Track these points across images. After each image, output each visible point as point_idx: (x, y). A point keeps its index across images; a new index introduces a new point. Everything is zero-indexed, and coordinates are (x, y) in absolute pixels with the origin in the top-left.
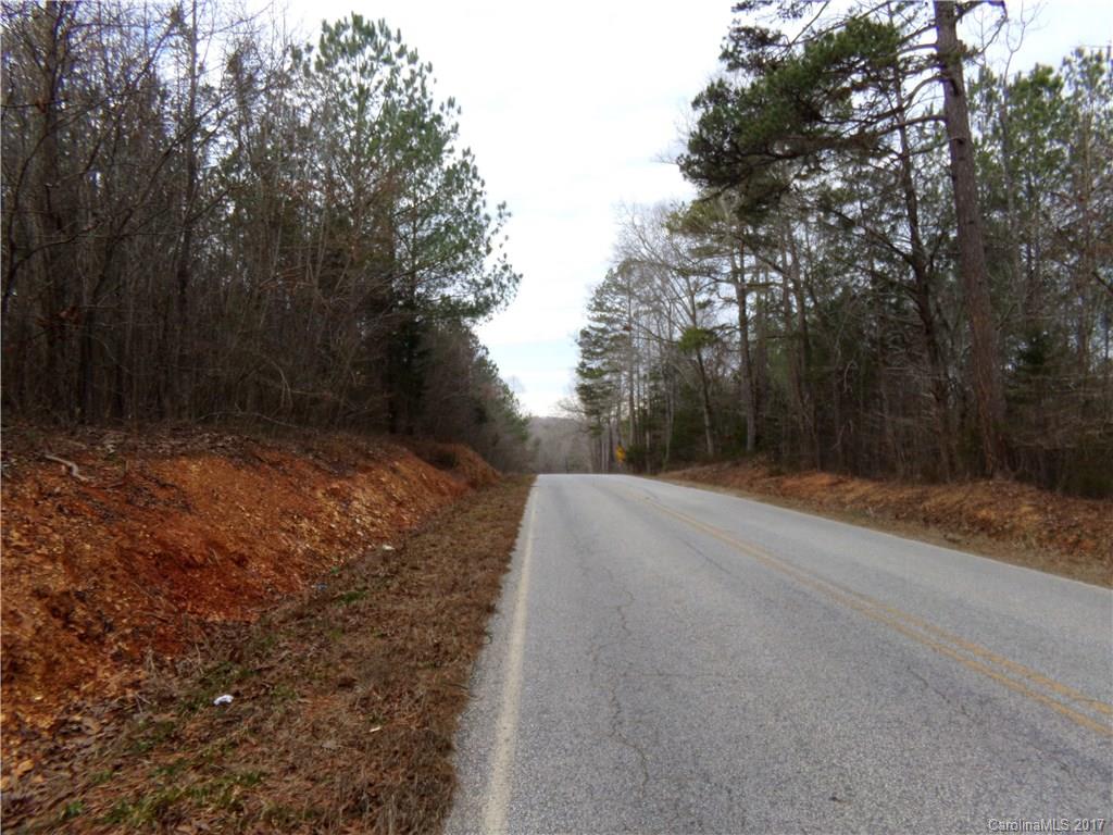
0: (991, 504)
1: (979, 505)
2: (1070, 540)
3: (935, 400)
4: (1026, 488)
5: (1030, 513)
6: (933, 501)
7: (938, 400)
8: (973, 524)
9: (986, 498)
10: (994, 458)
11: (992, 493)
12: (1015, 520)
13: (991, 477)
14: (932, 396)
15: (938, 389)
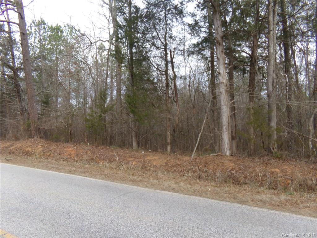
0: (30, 146)
1: (27, 147)
2: (48, 155)
3: (20, 114)
4: (42, 140)
5: (40, 148)
6: (14, 146)
7: (21, 114)
8: (24, 153)
9: (30, 144)
10: (34, 132)
11: (32, 143)
12: (35, 150)
13: (33, 138)
14: (19, 113)
15: (21, 111)
